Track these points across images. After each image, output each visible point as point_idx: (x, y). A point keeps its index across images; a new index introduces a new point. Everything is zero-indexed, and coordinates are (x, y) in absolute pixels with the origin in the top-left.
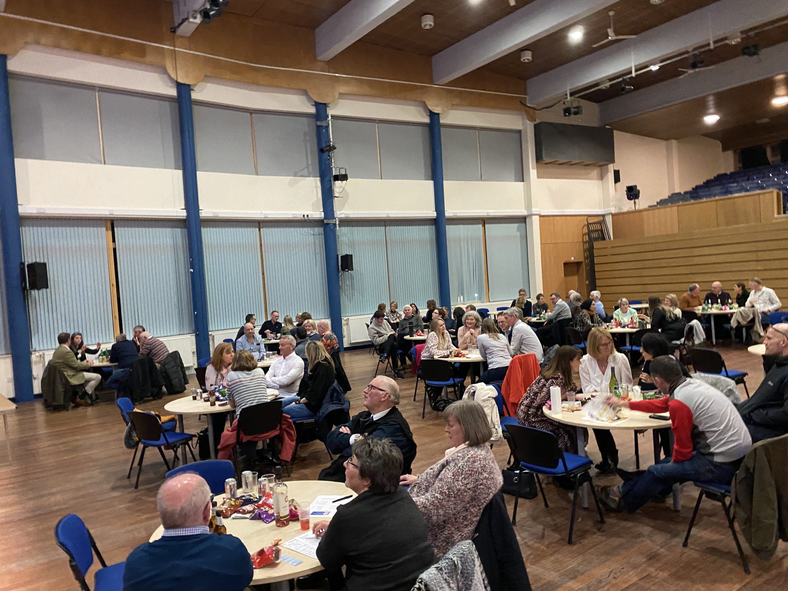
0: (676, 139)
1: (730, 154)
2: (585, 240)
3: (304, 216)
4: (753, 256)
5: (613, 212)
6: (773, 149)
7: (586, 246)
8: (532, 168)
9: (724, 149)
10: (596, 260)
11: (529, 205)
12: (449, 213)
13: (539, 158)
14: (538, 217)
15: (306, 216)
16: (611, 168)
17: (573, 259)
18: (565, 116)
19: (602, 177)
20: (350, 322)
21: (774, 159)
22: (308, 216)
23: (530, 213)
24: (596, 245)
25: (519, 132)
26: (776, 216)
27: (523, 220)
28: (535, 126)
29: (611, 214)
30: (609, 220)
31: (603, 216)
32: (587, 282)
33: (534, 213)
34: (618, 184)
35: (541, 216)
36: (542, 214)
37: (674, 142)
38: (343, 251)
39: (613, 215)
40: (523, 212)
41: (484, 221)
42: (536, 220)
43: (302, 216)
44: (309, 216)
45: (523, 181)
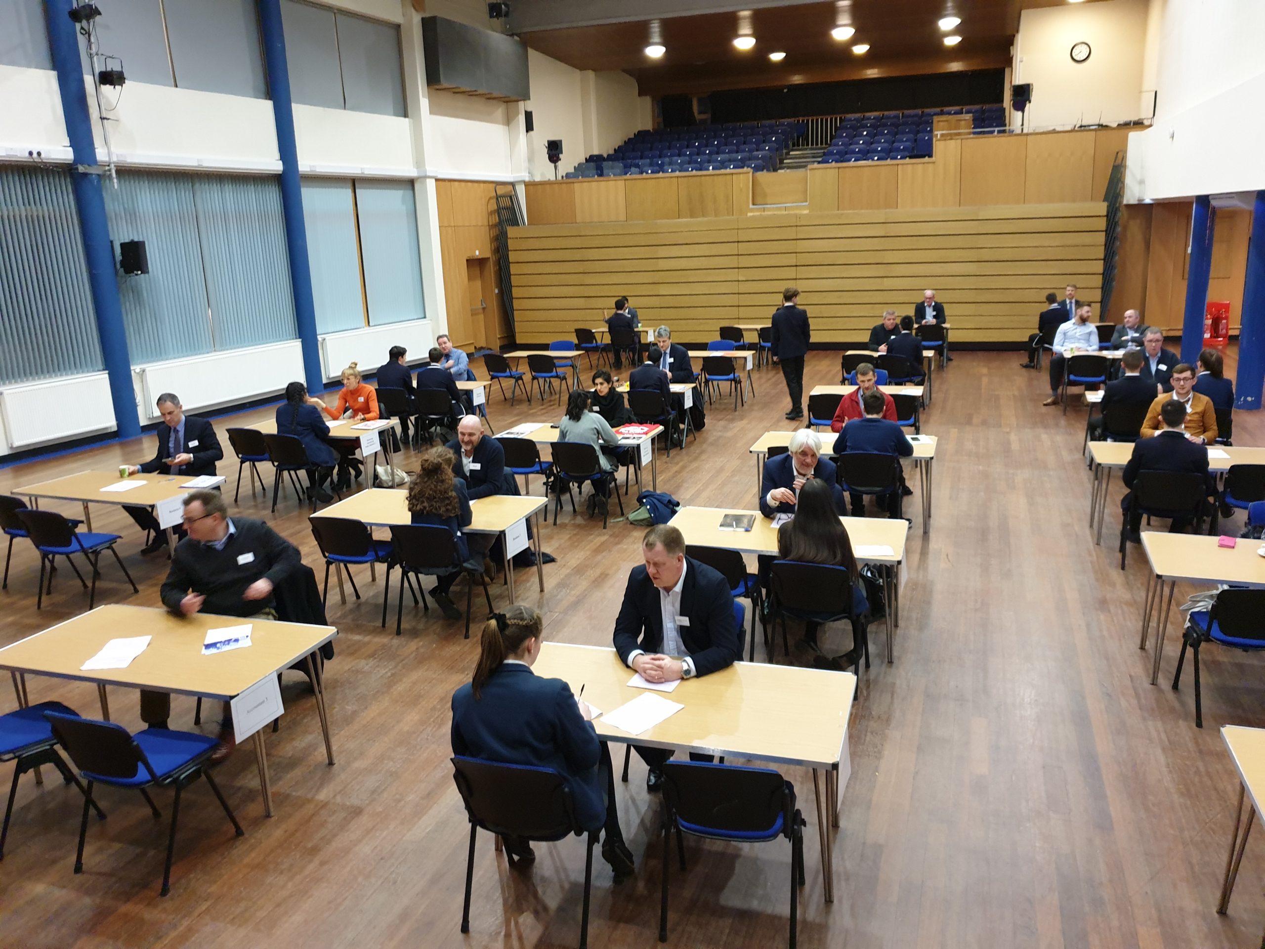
0: (594, 70)
1: (647, 101)
2: (490, 224)
3: (31, 153)
5: (527, 179)
7: (495, 232)
8: (423, 97)
9: (641, 94)
10: (512, 257)
11: (419, 161)
12: (305, 164)
13: (432, 79)
14: (434, 180)
15: (35, 155)
16: (522, 106)
17: (477, 253)
18: (491, 16)
19: (508, 121)
20: (149, 375)
21: (703, 117)
22: (39, 154)
23: (422, 174)
25: (398, 27)
26: (751, 206)
27: (411, 183)
28: (423, 19)
29: (524, 182)
30: (521, 191)
31: (513, 184)
32: (497, 291)
33: (428, 174)
34: (531, 133)
35: (437, 180)
36: (440, 176)
37: (591, 74)
38: (121, 234)
39: (527, 185)
40: (407, 170)
41: (354, 182)
42: (431, 185)
43: (27, 155)
44: (43, 156)
45: (406, 115)
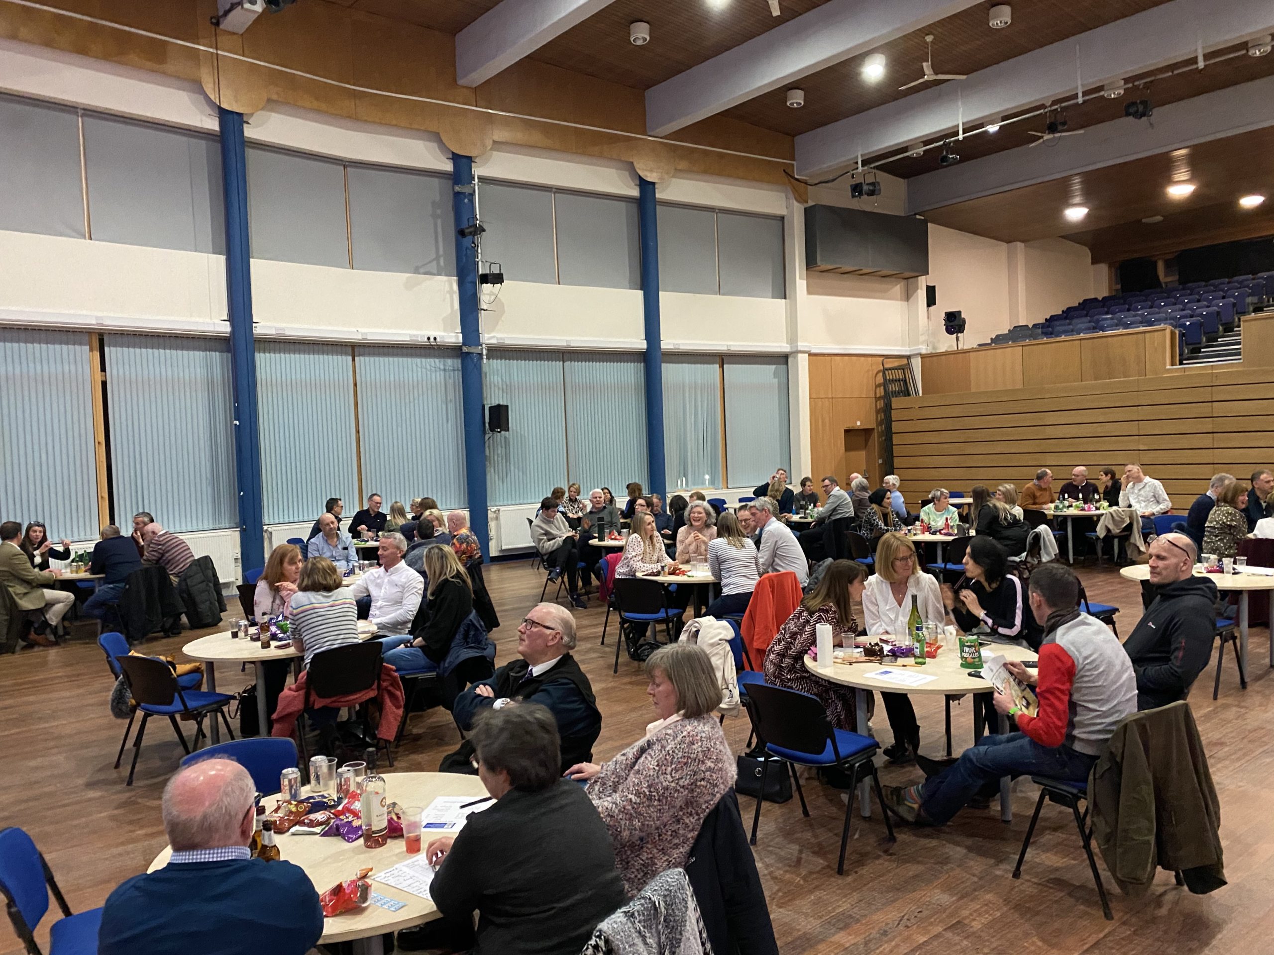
0: (1022, 241)
1: (1103, 269)
2: (878, 396)
3: (429, 338)
4: (1133, 428)
5: (924, 352)
6: (1168, 265)
7: (880, 404)
8: (800, 278)
9: (1095, 261)
10: (895, 427)
11: (793, 338)
12: (667, 342)
13: (810, 262)
14: (806, 355)
15: (432, 339)
16: (923, 282)
17: (858, 423)
18: (853, 196)
19: (908, 296)
20: (502, 516)
21: (1169, 279)
22: (435, 339)
23: (794, 350)
24: (896, 403)
25: (782, 218)
26: (1168, 367)
27: (783, 359)
28: (806, 209)
29: (920, 354)
30: (917, 364)
31: (908, 357)
32: (880, 461)
33: (800, 348)
34: (932, 308)
35: (810, 355)
36: (814, 351)
37: (1020, 245)
38: (493, 398)
39: (923, 357)
40: (782, 346)
41: (722, 359)
42: (803, 361)
43: (426, 339)
44: (438, 340)
45: (785, 298)
